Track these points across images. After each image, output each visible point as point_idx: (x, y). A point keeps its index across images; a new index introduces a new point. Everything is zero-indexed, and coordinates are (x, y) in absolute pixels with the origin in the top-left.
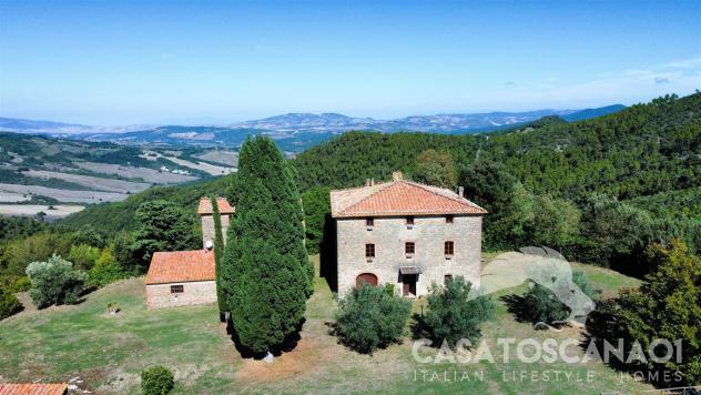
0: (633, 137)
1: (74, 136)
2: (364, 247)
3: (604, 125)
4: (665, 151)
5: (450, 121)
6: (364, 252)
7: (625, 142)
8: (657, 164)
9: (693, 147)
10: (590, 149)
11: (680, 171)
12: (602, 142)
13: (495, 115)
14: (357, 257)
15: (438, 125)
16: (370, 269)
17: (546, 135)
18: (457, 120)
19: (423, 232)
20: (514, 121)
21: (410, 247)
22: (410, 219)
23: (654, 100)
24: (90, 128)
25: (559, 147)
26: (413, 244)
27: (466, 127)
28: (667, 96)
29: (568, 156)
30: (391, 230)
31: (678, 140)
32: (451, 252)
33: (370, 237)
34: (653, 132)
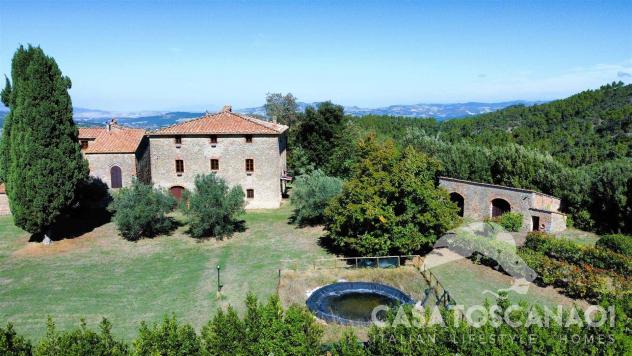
0: (577, 120)
1: (93, 120)
2: (175, 163)
3: (553, 109)
4: (599, 131)
5: (429, 110)
6: (175, 167)
7: (568, 125)
8: (590, 142)
9: (625, 125)
10: (537, 130)
11: (608, 147)
12: (548, 124)
13: (470, 105)
14: (168, 172)
15: (418, 113)
16: (179, 182)
17: (498, 117)
18: (436, 109)
19: (226, 150)
20: (488, 110)
21: (215, 164)
22: (214, 138)
23: (602, 88)
24: (108, 113)
25: (510, 129)
26: (217, 161)
27: (444, 116)
28: (614, 83)
29: (516, 136)
30: (197, 148)
31: (611, 120)
32: (252, 169)
33: (179, 154)
34: (595, 115)
